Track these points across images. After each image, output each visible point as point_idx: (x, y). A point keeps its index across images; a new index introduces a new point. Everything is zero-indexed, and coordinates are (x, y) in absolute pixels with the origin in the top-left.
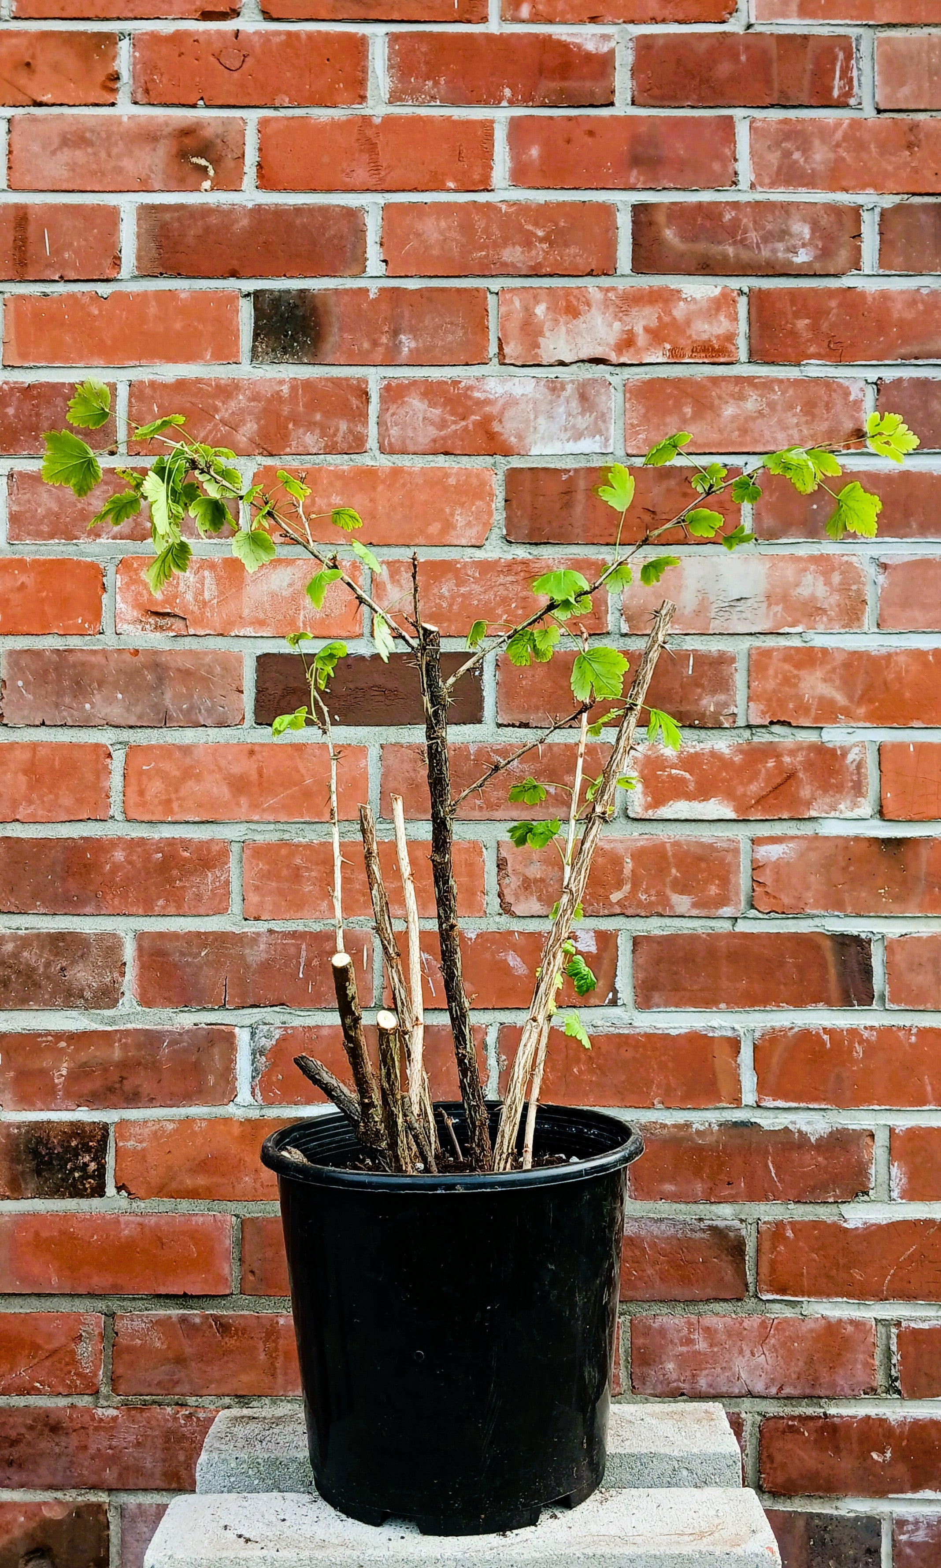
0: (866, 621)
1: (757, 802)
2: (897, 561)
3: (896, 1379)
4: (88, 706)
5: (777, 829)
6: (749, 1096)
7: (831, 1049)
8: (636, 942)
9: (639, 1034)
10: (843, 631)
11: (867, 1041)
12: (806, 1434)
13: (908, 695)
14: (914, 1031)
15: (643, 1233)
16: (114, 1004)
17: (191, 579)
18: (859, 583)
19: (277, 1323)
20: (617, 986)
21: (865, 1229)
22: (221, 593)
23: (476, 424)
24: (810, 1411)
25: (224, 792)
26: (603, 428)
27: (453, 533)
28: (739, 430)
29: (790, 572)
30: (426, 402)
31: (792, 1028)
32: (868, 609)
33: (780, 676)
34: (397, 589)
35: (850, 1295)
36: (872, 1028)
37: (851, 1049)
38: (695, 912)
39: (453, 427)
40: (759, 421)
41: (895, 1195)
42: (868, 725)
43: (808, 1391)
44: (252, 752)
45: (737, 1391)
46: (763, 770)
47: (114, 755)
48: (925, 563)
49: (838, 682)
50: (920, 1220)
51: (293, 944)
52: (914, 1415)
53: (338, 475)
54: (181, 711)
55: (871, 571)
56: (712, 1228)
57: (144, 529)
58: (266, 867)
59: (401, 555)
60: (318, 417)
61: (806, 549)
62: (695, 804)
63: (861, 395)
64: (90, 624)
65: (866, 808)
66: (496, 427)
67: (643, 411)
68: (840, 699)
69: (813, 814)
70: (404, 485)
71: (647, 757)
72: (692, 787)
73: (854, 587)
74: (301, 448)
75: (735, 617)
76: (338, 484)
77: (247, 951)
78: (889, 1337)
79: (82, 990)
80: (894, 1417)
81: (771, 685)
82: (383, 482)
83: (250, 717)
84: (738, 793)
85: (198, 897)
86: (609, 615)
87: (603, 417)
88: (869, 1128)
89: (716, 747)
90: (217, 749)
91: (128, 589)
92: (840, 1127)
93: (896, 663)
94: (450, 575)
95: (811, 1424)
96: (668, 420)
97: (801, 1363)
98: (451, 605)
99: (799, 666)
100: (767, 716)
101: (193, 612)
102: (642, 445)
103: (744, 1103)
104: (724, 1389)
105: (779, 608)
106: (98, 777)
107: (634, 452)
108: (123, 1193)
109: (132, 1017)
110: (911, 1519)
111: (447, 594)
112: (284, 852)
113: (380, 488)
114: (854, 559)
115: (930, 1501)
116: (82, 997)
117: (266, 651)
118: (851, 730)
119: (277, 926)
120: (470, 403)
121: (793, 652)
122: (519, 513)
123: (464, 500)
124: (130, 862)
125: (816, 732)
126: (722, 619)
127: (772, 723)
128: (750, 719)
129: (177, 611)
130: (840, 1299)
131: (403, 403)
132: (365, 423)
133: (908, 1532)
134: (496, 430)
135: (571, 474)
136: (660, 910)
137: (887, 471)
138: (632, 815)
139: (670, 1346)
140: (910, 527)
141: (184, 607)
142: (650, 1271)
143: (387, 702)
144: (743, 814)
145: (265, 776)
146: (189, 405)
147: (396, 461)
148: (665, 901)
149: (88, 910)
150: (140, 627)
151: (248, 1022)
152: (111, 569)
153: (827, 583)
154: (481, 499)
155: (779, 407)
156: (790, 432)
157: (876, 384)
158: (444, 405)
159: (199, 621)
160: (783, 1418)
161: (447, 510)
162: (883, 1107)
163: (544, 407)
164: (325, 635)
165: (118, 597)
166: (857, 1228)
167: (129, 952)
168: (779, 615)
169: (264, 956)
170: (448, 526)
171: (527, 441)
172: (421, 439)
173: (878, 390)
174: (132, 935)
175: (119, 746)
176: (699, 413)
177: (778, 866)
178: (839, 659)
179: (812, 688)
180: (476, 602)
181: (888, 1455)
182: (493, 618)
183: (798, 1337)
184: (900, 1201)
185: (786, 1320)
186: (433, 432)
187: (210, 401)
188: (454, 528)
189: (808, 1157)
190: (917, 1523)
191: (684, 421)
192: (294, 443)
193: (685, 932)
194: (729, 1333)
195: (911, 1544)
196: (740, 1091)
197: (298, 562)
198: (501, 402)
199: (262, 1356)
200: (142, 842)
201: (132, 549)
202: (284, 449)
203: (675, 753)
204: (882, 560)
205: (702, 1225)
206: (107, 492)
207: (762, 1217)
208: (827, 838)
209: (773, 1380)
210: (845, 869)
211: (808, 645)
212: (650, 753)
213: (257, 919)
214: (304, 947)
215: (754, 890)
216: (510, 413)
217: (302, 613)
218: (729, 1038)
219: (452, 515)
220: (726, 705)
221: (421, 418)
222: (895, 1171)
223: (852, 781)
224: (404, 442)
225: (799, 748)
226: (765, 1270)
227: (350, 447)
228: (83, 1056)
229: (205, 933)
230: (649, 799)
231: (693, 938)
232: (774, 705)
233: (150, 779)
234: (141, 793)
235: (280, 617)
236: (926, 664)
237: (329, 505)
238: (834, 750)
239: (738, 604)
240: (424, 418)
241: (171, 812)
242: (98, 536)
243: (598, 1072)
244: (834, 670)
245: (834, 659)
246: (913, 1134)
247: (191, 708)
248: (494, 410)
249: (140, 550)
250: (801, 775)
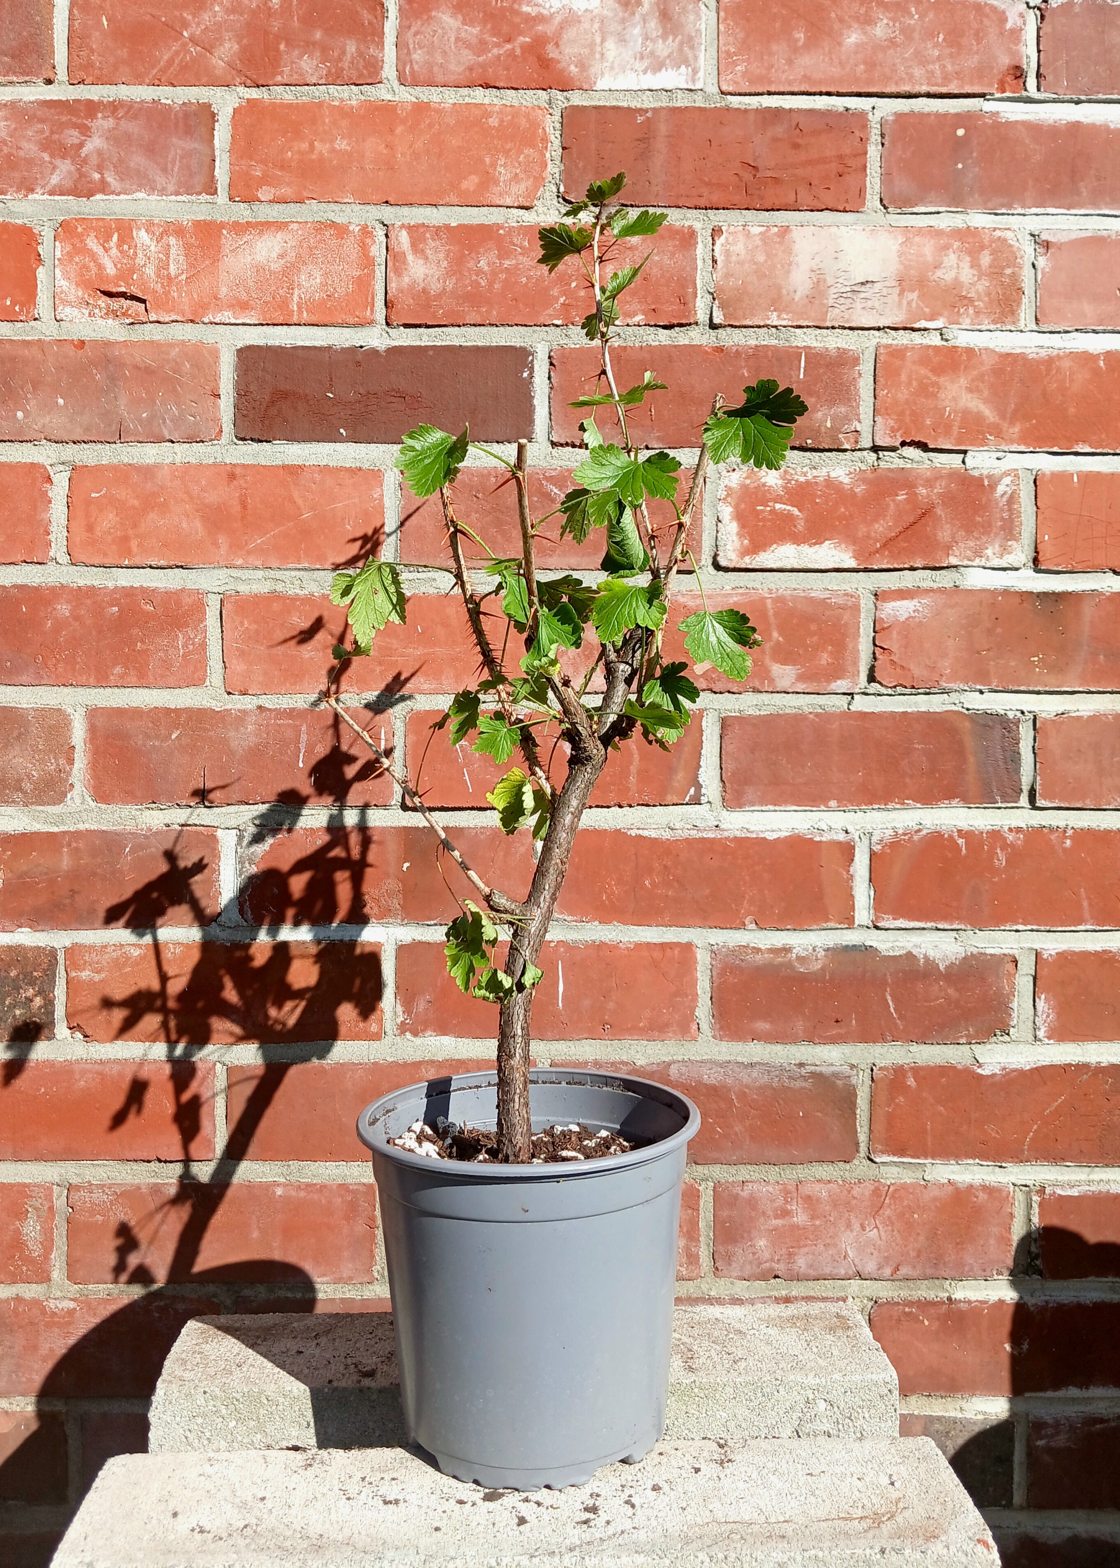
0: (1022, 315)
1: (884, 546)
2: (1064, 238)
3: (1037, 1257)
4: (20, 414)
5: (908, 579)
6: (863, 913)
7: (966, 856)
8: (725, 724)
9: (727, 838)
10: (992, 327)
11: (1012, 845)
12: (926, 1323)
13: (1072, 410)
14: (1070, 832)
15: (729, 1081)
16: (60, 798)
17: (153, 248)
18: (1014, 266)
19: (274, 1193)
20: (701, 780)
21: (1004, 1076)
22: (191, 266)
23: (525, 48)
24: (931, 1295)
25: (196, 527)
26: (690, 55)
27: (496, 190)
28: (865, 63)
29: (928, 249)
30: (460, 17)
31: (919, 830)
32: (1025, 300)
33: (915, 383)
34: (421, 262)
35: (984, 1156)
36: (1018, 830)
37: (992, 853)
38: (800, 687)
39: (495, 51)
40: (891, 51)
41: (1041, 1034)
42: (1022, 448)
43: (929, 1272)
44: (232, 476)
45: (843, 1272)
46: (892, 504)
47: (55, 478)
48: (1098, 242)
49: (986, 393)
50: (1070, 1065)
51: (289, 725)
52: (1059, 1299)
53: (343, 111)
54: (140, 421)
55: (1028, 249)
56: (813, 1075)
57: (90, 182)
58: (254, 627)
59: (425, 217)
60: (318, 35)
61: (948, 221)
62: (805, 548)
63: (1019, 22)
64: (22, 306)
65: (1020, 554)
66: (552, 52)
67: (741, 35)
68: (989, 413)
69: (953, 561)
70: (431, 126)
71: (744, 487)
72: (801, 526)
73: (1008, 271)
74: (295, 76)
75: (858, 305)
76: (344, 123)
77: (232, 734)
78: (1029, 1206)
79: (19, 781)
80: (1033, 1301)
81: (903, 395)
82: (403, 121)
83: (228, 427)
84: (860, 534)
85: (167, 664)
86: (698, 299)
87: (690, 42)
88: (1011, 952)
89: (833, 474)
90: (187, 471)
91: (71, 260)
92: (975, 951)
93: (1059, 369)
94: (491, 244)
95: (932, 1311)
96: (774, 47)
97: (921, 1238)
98: (491, 284)
99: (938, 370)
100: (898, 434)
101: (155, 291)
102: (740, 80)
103: (857, 922)
104: (827, 1270)
105: (914, 296)
106: (35, 508)
107: (731, 89)
108: (79, 1035)
109: (84, 814)
110: (1050, 1421)
111: (486, 268)
112: (276, 606)
113: (399, 130)
114: (1009, 235)
115: (1074, 1400)
116: (21, 789)
117: (249, 343)
118: (1000, 454)
119: (269, 702)
120: (517, 20)
121: (931, 352)
122: (581, 165)
123: (509, 146)
124: (77, 618)
125: (958, 458)
126: (842, 308)
127: (903, 444)
128: (877, 439)
129: (135, 291)
130: (971, 1161)
131: (430, 18)
132: (381, 45)
133: (1046, 1436)
134: (551, 55)
135: (649, 114)
136: (757, 684)
137: (1051, 122)
138: (723, 562)
139: (762, 1219)
140: (1079, 194)
141: (144, 285)
142: (738, 1128)
143: (408, 411)
144: (864, 561)
145: (249, 507)
146: (149, 16)
147: (421, 95)
148: (761, 671)
149: (24, 679)
150: (86, 312)
151: (233, 823)
152: (47, 234)
153: (975, 264)
154: (533, 146)
155: (916, 35)
156: (931, 67)
157: (1039, 9)
158: (484, 22)
159: (164, 303)
160: (898, 1303)
161: (487, 160)
162: (1029, 927)
163: (614, 27)
164: (326, 321)
165: (57, 271)
166: (994, 1075)
167: (78, 734)
168: (914, 305)
169: (253, 740)
170: (488, 180)
171: (593, 70)
172: (452, 67)
173: (1043, 17)
174: (82, 711)
175: (62, 468)
176: (812, 42)
177: (907, 628)
178: (988, 362)
179: (954, 399)
180: (524, 280)
181: (1025, 1347)
182: (549, 301)
183: (918, 1206)
184: (1046, 1041)
185: (904, 1187)
186: (468, 57)
187: (177, 13)
188: (496, 183)
189: (936, 988)
190: (1057, 1424)
191: (795, 50)
192: (286, 70)
193: (787, 711)
194: (835, 1204)
195: (1048, 1450)
196: (853, 908)
197: (292, 226)
198: (558, 19)
199: (255, 1234)
200: (91, 591)
201: (76, 209)
202: (274, 75)
203: (780, 482)
204: (1044, 237)
205: (803, 1071)
206: (42, 131)
207: (877, 1062)
208: (970, 592)
209: (887, 1259)
210: (990, 632)
211: (950, 344)
212: (748, 482)
213: (244, 693)
214: (304, 728)
215: (875, 658)
216: (570, 34)
217: (296, 292)
218: (840, 843)
219: (494, 165)
220: (847, 419)
221: (453, 39)
222: (1041, 1004)
223: (1002, 519)
224: (431, 71)
225: (937, 475)
226: (879, 1127)
227: (361, 75)
228: (23, 866)
229: (177, 711)
230: (746, 542)
231: (797, 719)
232: (908, 420)
233: (101, 510)
234: (90, 528)
235: (270, 299)
236: (1096, 371)
237: (333, 150)
238: (980, 479)
239: (863, 289)
240: (457, 39)
241: (129, 553)
242: (32, 190)
243: (676, 885)
244: (981, 377)
245: (982, 363)
246: (1065, 958)
247: (152, 418)
248: (549, 29)
249: (87, 210)
250: (939, 511)
